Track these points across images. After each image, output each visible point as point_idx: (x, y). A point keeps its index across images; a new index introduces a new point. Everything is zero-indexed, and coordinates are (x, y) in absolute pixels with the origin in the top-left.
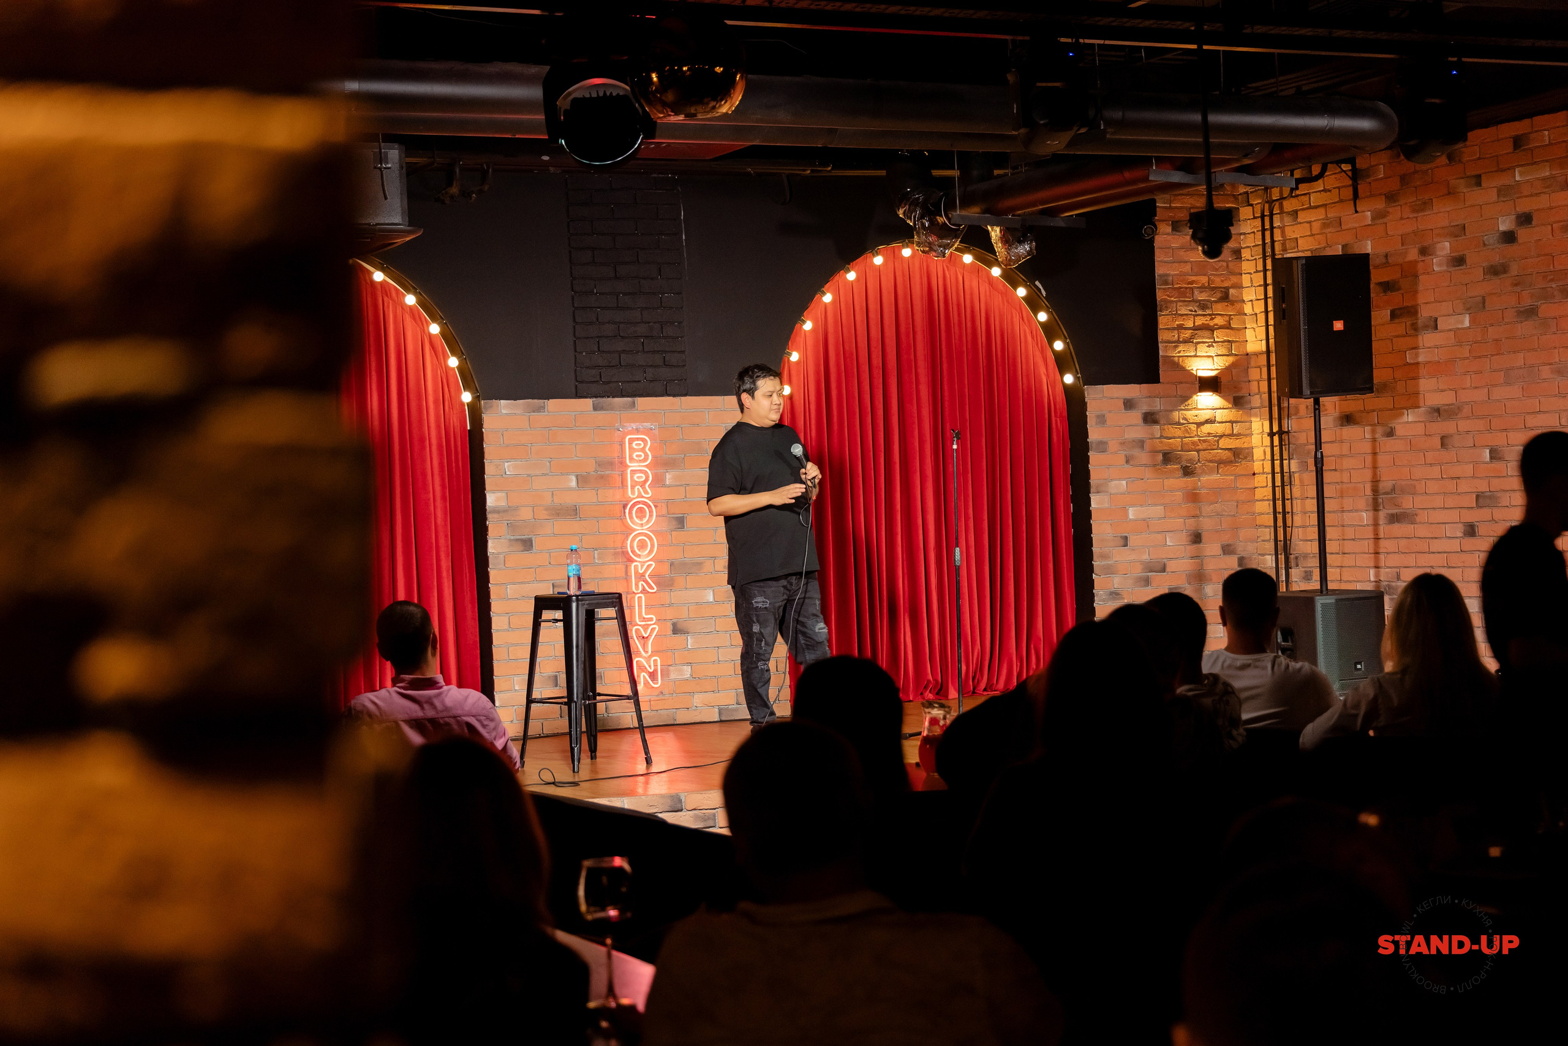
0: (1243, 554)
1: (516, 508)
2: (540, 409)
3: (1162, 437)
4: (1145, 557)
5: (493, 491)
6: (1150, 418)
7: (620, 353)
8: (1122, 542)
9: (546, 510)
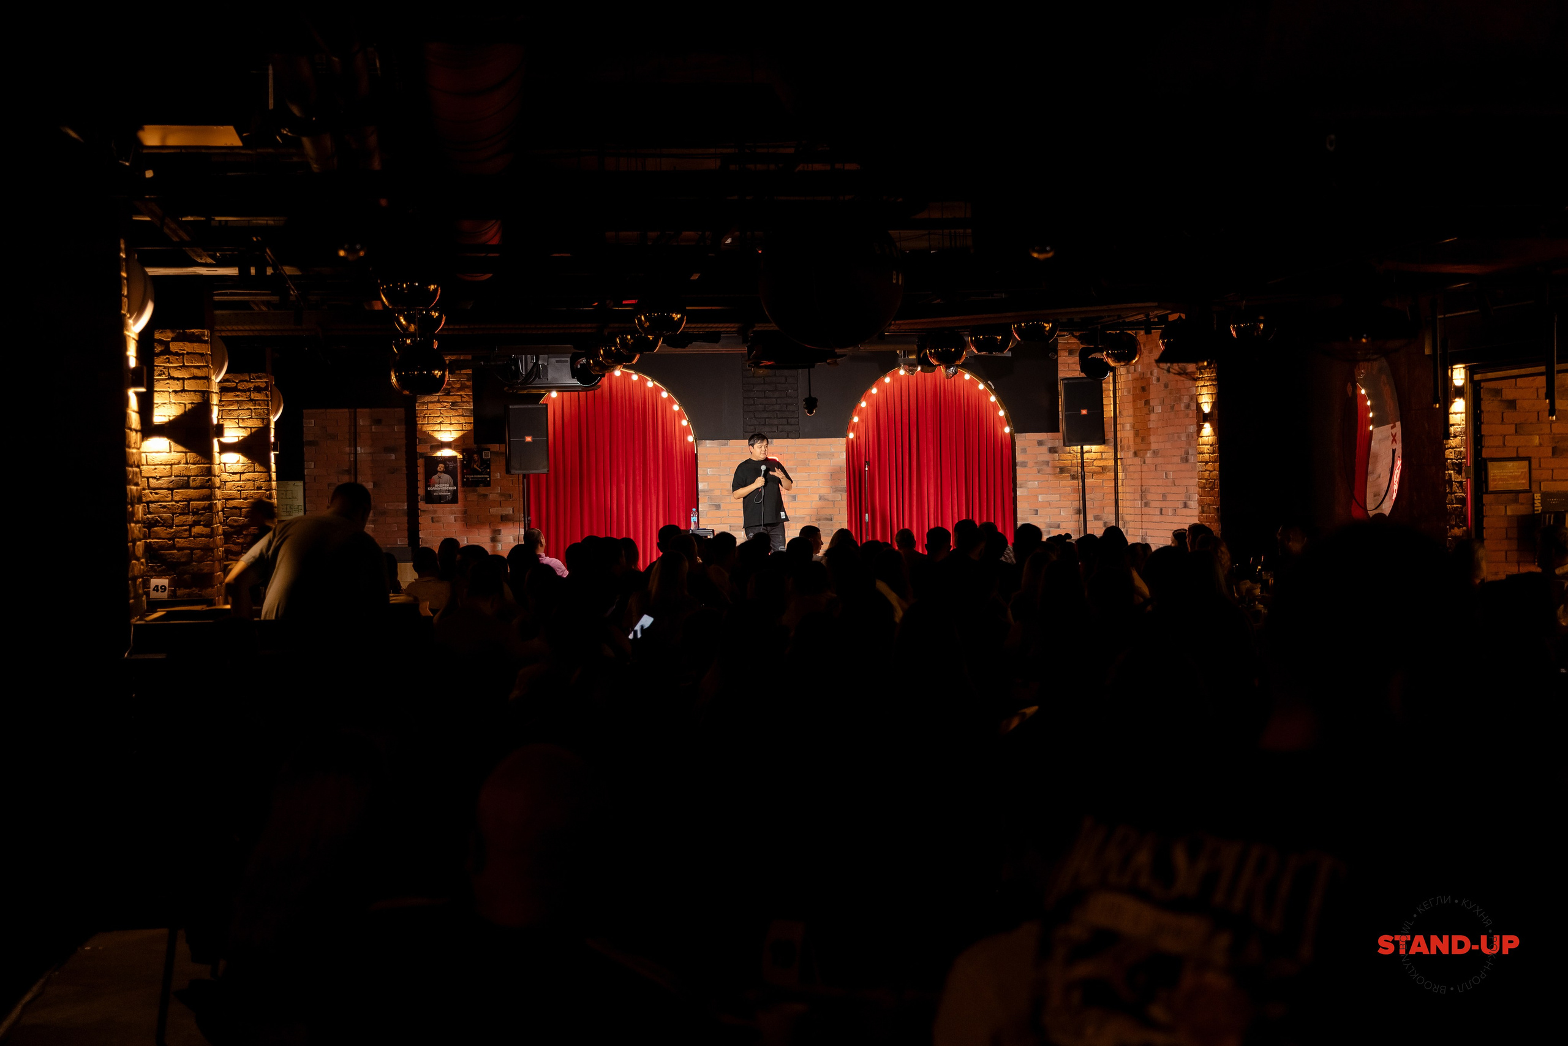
0: (1106, 520)
1: (713, 490)
2: (726, 444)
3: (1059, 459)
4: (1048, 520)
5: (702, 482)
6: (1053, 450)
7: (765, 418)
8: (1034, 513)
9: (727, 491)
